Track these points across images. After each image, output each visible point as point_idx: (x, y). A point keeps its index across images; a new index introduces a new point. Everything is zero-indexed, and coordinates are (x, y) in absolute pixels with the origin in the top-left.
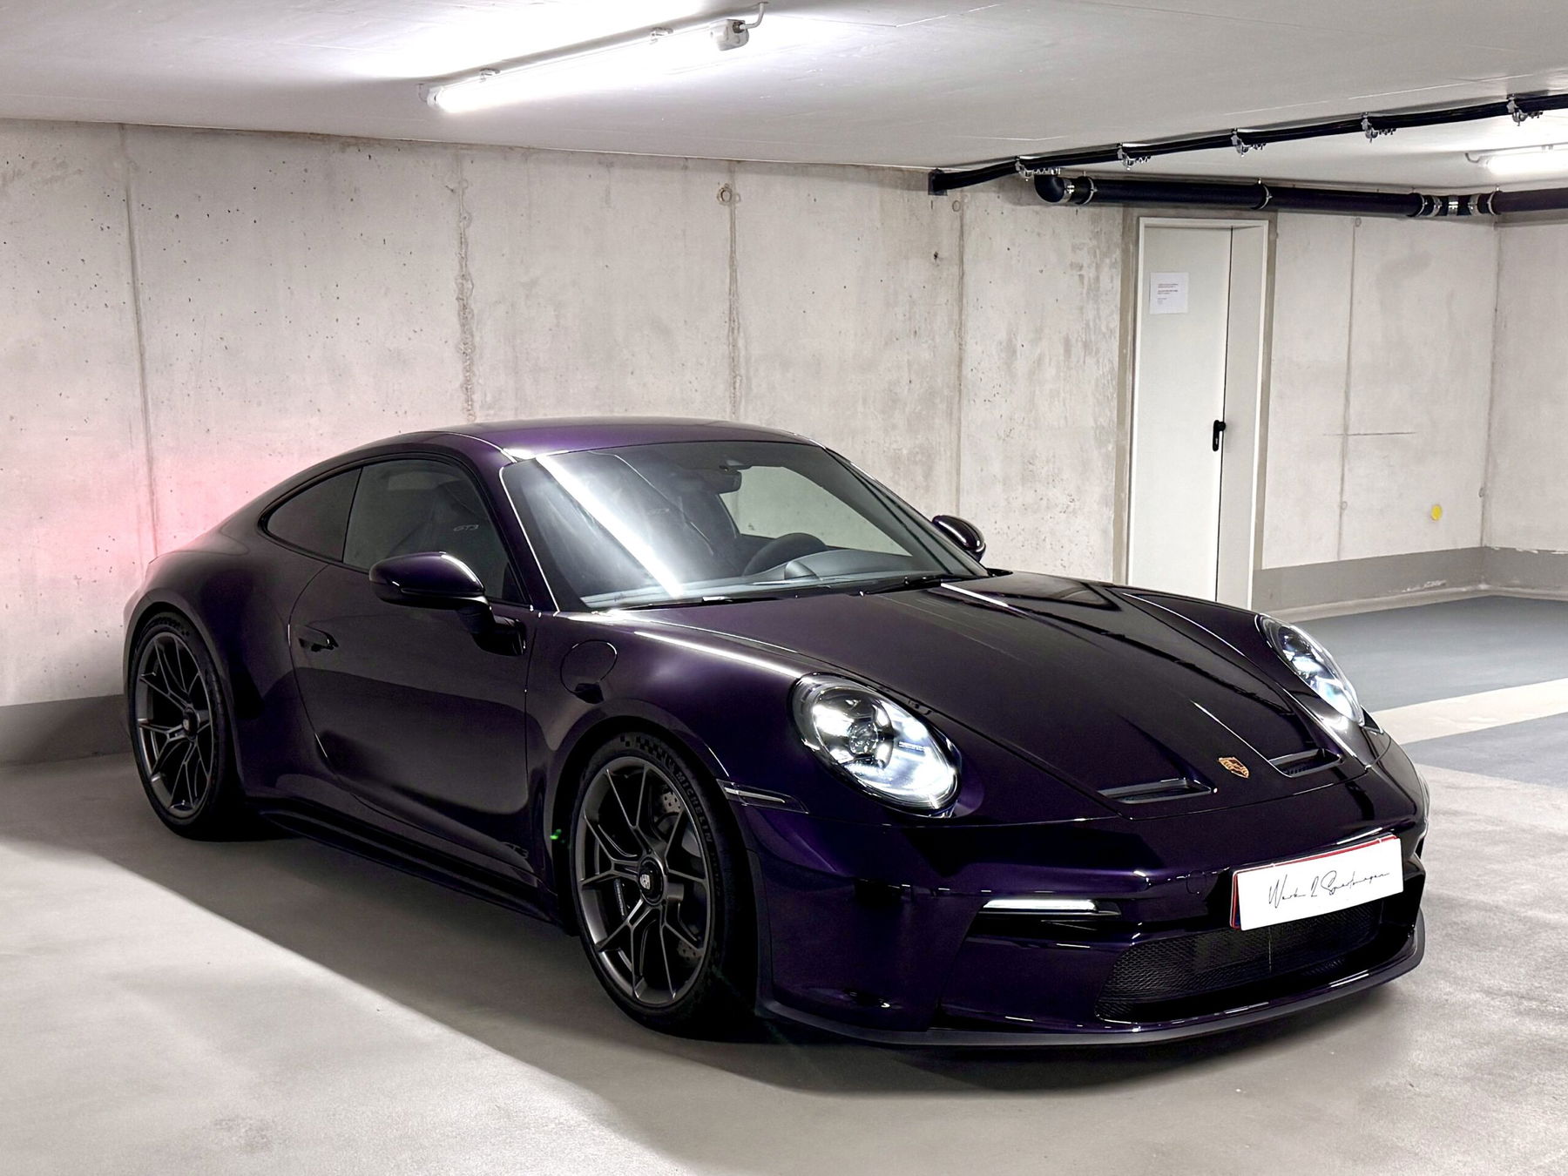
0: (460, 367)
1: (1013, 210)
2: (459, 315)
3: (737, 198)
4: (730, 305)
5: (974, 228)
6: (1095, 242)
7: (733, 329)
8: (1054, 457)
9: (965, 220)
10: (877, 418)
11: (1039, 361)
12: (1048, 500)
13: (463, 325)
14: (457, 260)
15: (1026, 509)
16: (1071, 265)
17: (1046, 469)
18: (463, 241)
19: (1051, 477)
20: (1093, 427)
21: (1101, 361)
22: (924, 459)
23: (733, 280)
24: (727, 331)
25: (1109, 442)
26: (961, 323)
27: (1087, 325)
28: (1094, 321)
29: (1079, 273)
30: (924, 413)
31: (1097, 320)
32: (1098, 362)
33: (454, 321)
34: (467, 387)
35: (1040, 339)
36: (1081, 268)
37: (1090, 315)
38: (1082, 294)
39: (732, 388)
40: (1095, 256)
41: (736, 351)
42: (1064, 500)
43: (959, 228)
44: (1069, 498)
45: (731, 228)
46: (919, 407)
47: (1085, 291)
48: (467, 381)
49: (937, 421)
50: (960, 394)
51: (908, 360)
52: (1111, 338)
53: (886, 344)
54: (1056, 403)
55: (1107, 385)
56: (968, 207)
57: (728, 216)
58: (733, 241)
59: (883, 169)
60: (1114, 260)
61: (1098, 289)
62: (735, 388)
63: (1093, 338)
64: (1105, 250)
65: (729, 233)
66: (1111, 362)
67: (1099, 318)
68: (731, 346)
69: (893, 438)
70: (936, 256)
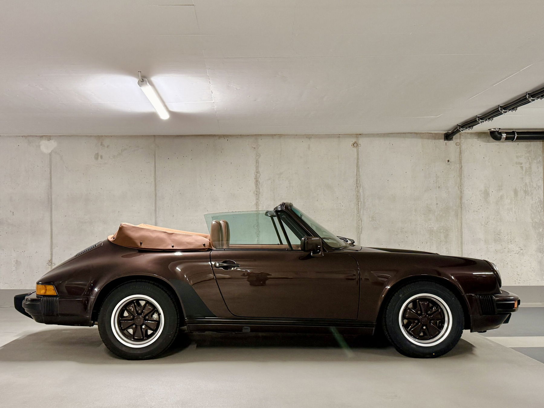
0: (255, 198)
1: (485, 144)
2: (255, 183)
3: (360, 145)
4: (357, 179)
5: (466, 151)
6: (528, 155)
7: (358, 186)
8: (511, 232)
9: (461, 149)
10: (421, 216)
11: (502, 197)
12: (508, 249)
13: (256, 186)
14: (255, 168)
15: (497, 252)
16: (516, 163)
17: (506, 237)
18: (257, 162)
19: (509, 240)
20: (531, 222)
21: (534, 198)
22: (444, 231)
23: (358, 170)
24: (355, 187)
25: (541, 228)
26: (461, 184)
27: (526, 184)
28: (529, 183)
29: (520, 166)
30: (444, 215)
31: (531, 183)
32: (533, 198)
33: (253, 185)
34: (257, 204)
35: (502, 189)
36: (521, 164)
37: (527, 181)
38: (522, 173)
39: (357, 205)
40: (528, 159)
41: (359, 193)
42: (517, 249)
43: (459, 151)
44: (520, 249)
46: (442, 213)
47: (524, 172)
48: (257, 203)
49: (450, 218)
50: (461, 210)
51: (436, 197)
52: (539, 189)
53: (425, 191)
54: (511, 213)
55: (538, 206)
56: (463, 144)
57: (356, 151)
58: (358, 159)
59: (423, 133)
60: (538, 161)
61: (531, 171)
63: (529, 189)
64: (534, 157)
65: (356, 156)
66: (539, 198)
67: (532, 182)
68: (357, 192)
69: (429, 223)
70: (448, 161)
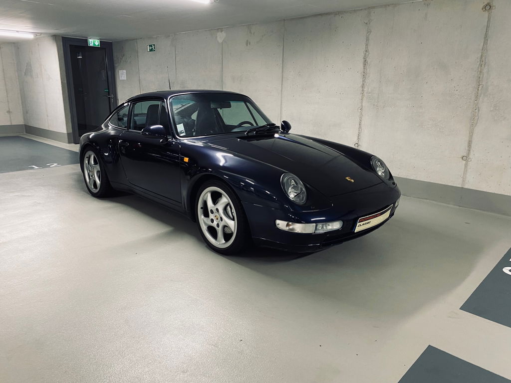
0: (361, 80)
2: (363, 63)
3: (494, 8)
4: (482, 55)
7: (482, 65)
14: (364, 46)
18: (367, 39)
23: (485, 43)
24: (478, 66)
33: (362, 66)
34: (363, 86)
41: (482, 74)
45: (488, 21)
48: (363, 84)
57: (487, 16)
58: (488, 27)
62: (478, 90)
65: (486, 23)
68: (479, 72)
